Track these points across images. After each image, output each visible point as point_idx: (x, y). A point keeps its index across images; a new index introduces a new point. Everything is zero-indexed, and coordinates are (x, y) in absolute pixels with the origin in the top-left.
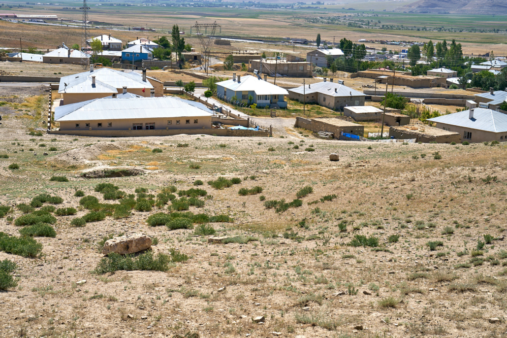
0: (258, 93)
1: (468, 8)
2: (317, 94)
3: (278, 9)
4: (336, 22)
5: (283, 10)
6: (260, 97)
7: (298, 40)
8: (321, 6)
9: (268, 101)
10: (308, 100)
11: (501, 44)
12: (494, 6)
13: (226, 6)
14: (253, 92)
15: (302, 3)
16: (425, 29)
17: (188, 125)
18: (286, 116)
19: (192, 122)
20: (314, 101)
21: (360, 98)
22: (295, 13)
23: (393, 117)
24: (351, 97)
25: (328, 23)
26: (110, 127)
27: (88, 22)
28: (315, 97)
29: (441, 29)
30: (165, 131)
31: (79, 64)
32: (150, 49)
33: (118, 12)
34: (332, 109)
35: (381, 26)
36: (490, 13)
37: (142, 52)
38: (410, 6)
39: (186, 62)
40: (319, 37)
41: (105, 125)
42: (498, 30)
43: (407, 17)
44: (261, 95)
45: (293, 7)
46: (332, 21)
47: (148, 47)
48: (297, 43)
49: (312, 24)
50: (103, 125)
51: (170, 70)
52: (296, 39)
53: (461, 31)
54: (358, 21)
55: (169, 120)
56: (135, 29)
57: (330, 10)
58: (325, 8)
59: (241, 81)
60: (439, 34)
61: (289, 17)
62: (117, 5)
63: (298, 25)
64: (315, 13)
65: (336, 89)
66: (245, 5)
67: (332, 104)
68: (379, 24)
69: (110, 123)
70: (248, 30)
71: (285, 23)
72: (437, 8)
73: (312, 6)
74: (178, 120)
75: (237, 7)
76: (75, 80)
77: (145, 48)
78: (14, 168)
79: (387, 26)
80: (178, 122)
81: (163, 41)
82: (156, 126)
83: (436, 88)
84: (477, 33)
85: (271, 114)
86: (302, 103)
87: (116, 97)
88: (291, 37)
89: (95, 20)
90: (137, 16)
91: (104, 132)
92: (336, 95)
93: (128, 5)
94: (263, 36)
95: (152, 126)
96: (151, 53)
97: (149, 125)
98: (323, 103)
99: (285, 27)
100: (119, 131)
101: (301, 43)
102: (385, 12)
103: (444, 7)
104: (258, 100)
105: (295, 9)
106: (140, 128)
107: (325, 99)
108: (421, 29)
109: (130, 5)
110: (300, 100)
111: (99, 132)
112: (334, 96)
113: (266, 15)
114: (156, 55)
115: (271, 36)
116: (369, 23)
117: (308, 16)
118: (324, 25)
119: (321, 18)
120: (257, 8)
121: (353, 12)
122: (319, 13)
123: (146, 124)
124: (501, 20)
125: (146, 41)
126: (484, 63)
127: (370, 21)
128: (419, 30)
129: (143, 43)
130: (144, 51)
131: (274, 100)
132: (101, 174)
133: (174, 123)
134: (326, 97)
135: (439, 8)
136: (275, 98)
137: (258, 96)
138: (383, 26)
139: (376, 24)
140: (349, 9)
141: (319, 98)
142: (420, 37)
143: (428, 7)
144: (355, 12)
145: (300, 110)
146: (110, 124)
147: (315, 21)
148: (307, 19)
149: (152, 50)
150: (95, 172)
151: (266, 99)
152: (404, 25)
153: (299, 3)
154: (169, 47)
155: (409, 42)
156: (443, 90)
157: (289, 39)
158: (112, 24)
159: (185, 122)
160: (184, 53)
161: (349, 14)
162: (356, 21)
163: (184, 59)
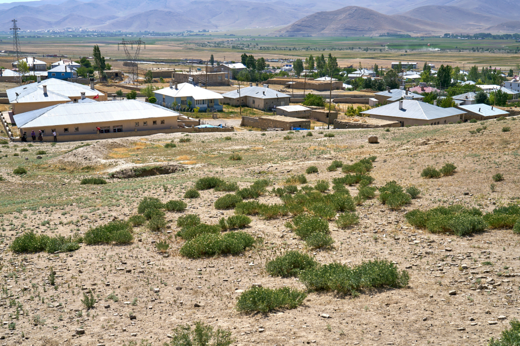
0: (196, 98)
1: (326, 32)
2: (246, 97)
3: (171, 37)
4: (222, 46)
5: (175, 37)
6: (199, 102)
7: (194, 60)
8: (207, 34)
9: (206, 106)
10: (239, 103)
11: (358, 59)
12: (346, 29)
13: (126, 35)
14: (191, 98)
15: (190, 31)
16: (294, 49)
17: (155, 126)
18: (226, 118)
19: (159, 122)
20: (244, 104)
21: (285, 99)
22: (186, 39)
23: (324, 113)
24: (278, 98)
25: (215, 47)
26: (77, 132)
27: (3, 51)
28: (244, 101)
29: (308, 48)
30: (134, 133)
31: (13, 82)
32: (74, 68)
33: (29, 43)
34: (262, 110)
35: (259, 48)
36: (343, 35)
37: (68, 71)
38: (280, 31)
39: (109, 79)
40: (212, 57)
41: (71, 130)
42: (353, 48)
43: (279, 40)
44: (199, 100)
45: (183, 35)
46: (218, 45)
47: (71, 67)
48: (194, 63)
49: (201, 48)
50: (69, 130)
51: (101, 84)
52: (193, 60)
53: (324, 50)
54: (239, 44)
55: (137, 122)
56: (48, 56)
57: (214, 36)
58: (210, 35)
59: (178, 88)
60: (307, 53)
61: (181, 42)
62: (28, 37)
63: (190, 49)
64: (202, 39)
65: (264, 92)
66: (142, 34)
67: (262, 105)
68: (257, 47)
69: (77, 127)
70: (149, 54)
71: (179, 48)
72: (302, 32)
73: (199, 33)
74: (145, 121)
75: (135, 36)
76: (24, 91)
77: (69, 67)
78: (22, 173)
79: (264, 47)
80: (145, 123)
81: (84, 62)
82: (124, 128)
83: (336, 90)
84: (337, 51)
85: (213, 116)
86: (233, 106)
87: (78, 102)
88: (188, 58)
89: (10, 50)
90: (47, 46)
91: (71, 137)
92: (264, 97)
93: (38, 37)
94: (163, 58)
95: (120, 129)
96: (75, 72)
97: (116, 128)
98: (253, 105)
99: (180, 51)
100: (87, 135)
101: (197, 63)
102: (260, 37)
103: (307, 31)
104: (197, 104)
105: (185, 37)
106: (107, 131)
107: (254, 102)
108: (292, 49)
109: (40, 37)
110: (231, 104)
111: (66, 137)
112: (264, 98)
113: (162, 42)
114: (80, 73)
115: (169, 58)
116: (249, 46)
117: (197, 42)
118: (212, 48)
119: (209, 43)
120: (152, 37)
121: (234, 38)
122: (205, 39)
123: (114, 127)
124: (352, 40)
125: (68, 62)
126: (355, 72)
127: (249, 44)
128: (290, 50)
129: (67, 64)
130: (69, 70)
131: (210, 104)
132: (130, 173)
133: (141, 124)
134: (255, 100)
135: (303, 32)
136: (211, 102)
137: (197, 100)
138: (261, 47)
139: (255, 46)
140: (231, 35)
141: (248, 101)
142: (293, 55)
143: (294, 31)
144: (236, 37)
145: (236, 113)
146: (77, 129)
147: (204, 45)
148: (197, 44)
149: (76, 69)
150: (122, 171)
151: (204, 104)
152: (278, 46)
153: (188, 31)
154: (91, 66)
155: (285, 60)
156: (342, 92)
157: (186, 60)
158: (26, 53)
159: (152, 123)
160: (106, 71)
161: (231, 39)
162: (237, 44)
163: (107, 76)
